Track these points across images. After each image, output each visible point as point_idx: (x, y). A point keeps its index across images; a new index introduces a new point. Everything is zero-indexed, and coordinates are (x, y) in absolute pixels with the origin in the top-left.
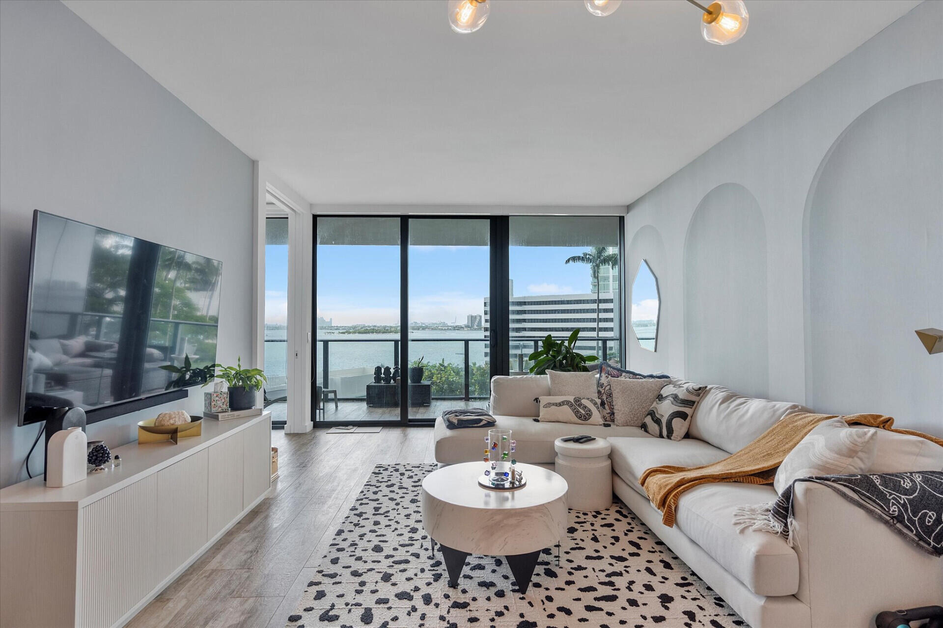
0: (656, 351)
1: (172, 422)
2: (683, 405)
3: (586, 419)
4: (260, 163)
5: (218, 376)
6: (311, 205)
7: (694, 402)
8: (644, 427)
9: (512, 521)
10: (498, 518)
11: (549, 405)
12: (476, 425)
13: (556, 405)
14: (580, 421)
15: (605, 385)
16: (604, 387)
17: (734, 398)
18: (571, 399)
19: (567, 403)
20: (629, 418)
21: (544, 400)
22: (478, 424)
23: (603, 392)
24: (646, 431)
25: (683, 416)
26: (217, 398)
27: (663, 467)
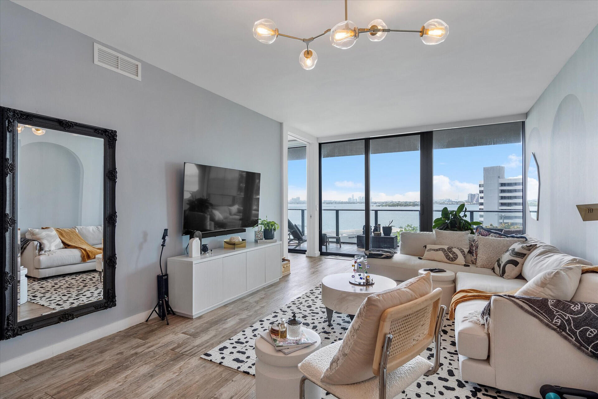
0: (538, 220)
1: (234, 240)
2: (516, 256)
3: (453, 260)
4: (284, 124)
5: (260, 224)
6: (318, 138)
7: (525, 255)
8: (493, 269)
9: (351, 298)
10: (344, 295)
11: (431, 250)
12: (379, 257)
13: (435, 250)
14: (448, 261)
15: (476, 240)
16: (475, 242)
17: (548, 253)
18: (446, 247)
19: (442, 250)
20: (486, 263)
21: (429, 247)
22: (380, 256)
23: (474, 245)
24: (494, 272)
25: (515, 263)
26: (258, 234)
27: (470, 290)
